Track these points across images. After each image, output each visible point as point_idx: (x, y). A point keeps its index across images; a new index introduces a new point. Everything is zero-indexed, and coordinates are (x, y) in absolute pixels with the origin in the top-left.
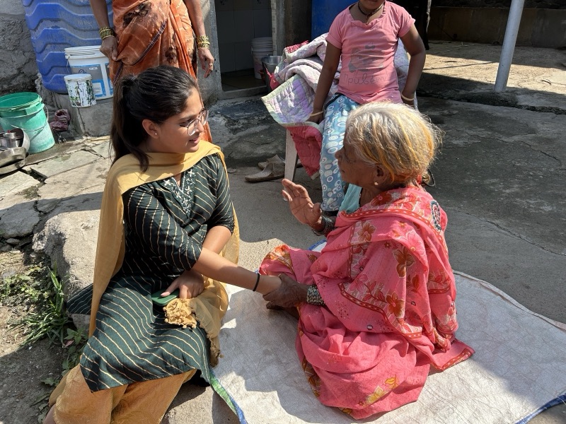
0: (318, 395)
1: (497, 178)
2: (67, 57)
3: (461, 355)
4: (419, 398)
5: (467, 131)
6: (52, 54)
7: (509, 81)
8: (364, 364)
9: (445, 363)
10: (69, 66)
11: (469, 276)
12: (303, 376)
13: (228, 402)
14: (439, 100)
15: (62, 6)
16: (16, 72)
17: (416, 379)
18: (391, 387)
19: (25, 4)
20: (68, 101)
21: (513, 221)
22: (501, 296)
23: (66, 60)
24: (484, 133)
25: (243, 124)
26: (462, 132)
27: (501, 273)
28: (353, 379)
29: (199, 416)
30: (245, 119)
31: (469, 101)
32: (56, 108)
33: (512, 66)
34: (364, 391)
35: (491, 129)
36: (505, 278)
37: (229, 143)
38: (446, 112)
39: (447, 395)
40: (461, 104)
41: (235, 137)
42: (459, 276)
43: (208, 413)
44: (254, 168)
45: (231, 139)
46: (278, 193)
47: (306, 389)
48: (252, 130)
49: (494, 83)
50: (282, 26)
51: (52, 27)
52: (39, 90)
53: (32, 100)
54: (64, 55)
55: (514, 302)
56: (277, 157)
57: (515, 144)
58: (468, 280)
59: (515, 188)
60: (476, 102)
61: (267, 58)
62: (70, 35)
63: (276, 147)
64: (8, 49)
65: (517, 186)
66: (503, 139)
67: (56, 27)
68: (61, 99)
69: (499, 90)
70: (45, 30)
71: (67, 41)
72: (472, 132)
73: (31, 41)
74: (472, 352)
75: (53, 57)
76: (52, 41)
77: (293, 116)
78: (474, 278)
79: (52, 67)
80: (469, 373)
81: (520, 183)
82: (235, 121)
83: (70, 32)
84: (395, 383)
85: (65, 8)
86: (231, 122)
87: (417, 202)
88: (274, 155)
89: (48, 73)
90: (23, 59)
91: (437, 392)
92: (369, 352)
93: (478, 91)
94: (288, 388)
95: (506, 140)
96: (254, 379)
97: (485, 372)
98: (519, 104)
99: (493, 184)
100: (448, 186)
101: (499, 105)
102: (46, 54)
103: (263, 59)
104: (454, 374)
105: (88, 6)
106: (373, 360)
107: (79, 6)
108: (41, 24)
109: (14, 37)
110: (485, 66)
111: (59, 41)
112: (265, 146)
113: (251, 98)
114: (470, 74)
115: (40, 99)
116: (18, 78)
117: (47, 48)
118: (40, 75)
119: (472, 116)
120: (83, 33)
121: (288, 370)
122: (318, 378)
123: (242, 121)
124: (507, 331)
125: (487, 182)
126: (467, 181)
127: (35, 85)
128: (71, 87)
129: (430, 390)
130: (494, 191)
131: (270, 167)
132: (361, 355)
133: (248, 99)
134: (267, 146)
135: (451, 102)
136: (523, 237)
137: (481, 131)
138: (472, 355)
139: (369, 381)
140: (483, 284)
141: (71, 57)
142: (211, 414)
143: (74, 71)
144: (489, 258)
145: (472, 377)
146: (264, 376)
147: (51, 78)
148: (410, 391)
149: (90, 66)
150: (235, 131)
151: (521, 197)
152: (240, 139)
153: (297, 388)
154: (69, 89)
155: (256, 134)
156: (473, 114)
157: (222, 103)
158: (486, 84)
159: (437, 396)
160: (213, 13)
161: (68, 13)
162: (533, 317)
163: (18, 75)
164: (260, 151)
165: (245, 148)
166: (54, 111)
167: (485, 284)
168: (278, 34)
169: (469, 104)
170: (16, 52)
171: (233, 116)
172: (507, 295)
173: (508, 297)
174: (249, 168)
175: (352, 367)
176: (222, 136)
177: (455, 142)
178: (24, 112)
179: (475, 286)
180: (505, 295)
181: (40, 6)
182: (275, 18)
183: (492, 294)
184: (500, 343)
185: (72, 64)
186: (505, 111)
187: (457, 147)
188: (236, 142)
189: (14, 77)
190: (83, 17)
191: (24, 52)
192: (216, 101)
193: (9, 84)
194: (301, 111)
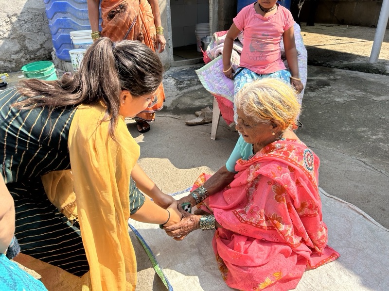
0: (225, 279)
1: (367, 127)
2: (71, 38)
3: (330, 258)
4: (297, 287)
5: (347, 92)
6: (62, 35)
7: (381, 55)
8: (258, 261)
9: (318, 262)
10: (73, 44)
11: (341, 200)
12: (216, 265)
13: (164, 280)
14: (328, 68)
15: (69, 3)
16: (39, 47)
17: (296, 273)
18: (277, 279)
19: (45, 2)
20: (71, 66)
21: (376, 159)
22: (363, 215)
23: (71, 40)
24: (359, 94)
25: (187, 84)
26: (343, 92)
27: (365, 198)
28: (249, 271)
29: (144, 288)
30: (189, 80)
31: (350, 69)
32: (64, 71)
33: (384, 43)
34: (257, 280)
35: (365, 90)
36: (367, 202)
37: (177, 97)
38: (332, 77)
39: (317, 285)
40: (344, 72)
41: (181, 93)
42: (333, 199)
43: (150, 287)
44: (192, 115)
45: (178, 94)
46: (207, 134)
47: (218, 275)
48: (193, 88)
49: (369, 56)
50: (216, 16)
51: (63, 18)
52: (54, 59)
53: (48, 66)
54: (69, 36)
55: (373, 220)
56: (208, 108)
57: (382, 102)
58: (339, 202)
59: (380, 135)
60: (355, 70)
61: (205, 38)
62: (74, 23)
63: (208, 101)
64: (34, 31)
65: (381, 133)
66: (374, 98)
67: (65, 17)
68: (67, 65)
69: (372, 61)
70: (58, 20)
71: (72, 27)
72: (350, 93)
73: (49, 26)
74: (338, 255)
75: (63, 37)
76: (62, 27)
77: (216, 84)
78: (344, 201)
79: (62, 44)
80: (335, 271)
81: (384, 132)
82: (181, 82)
83: (74, 21)
84: (280, 276)
85: (71, 5)
86: (179, 83)
87: (293, 151)
88: (206, 106)
89: (59, 48)
90: (44, 38)
91: (310, 283)
92: (263, 252)
93: (357, 62)
94: (206, 272)
95: (375, 99)
96: (182, 264)
97: (347, 271)
98: (387, 72)
99: (364, 132)
100: (330, 133)
101: (373, 72)
102: (59, 35)
103: (202, 39)
104: (324, 271)
105: (86, 3)
106: (265, 258)
107: (80, 3)
108: (55, 15)
109: (38, 24)
110: (363, 43)
111: (67, 27)
112: (201, 100)
113: (193, 66)
114: (352, 50)
115: (53, 66)
116: (41, 51)
117: (59, 31)
118: (54, 49)
119: (351, 80)
120: (83, 21)
121: (206, 260)
122: (226, 268)
123: (186, 82)
124: (365, 242)
125: (359, 130)
126: (344, 128)
127: (52, 56)
128: (73, 58)
129: (305, 282)
130: (364, 137)
131: (203, 115)
132: (256, 255)
133: (191, 66)
134: (203, 99)
135: (336, 70)
136: (383, 172)
137: (357, 92)
138: (338, 258)
139: (261, 273)
140: (350, 206)
141: (74, 38)
142: (152, 287)
143: (76, 47)
144: (356, 187)
145: (337, 274)
146: (189, 263)
147: (61, 52)
148: (291, 281)
149: (86, 44)
150: (181, 89)
151: (384, 142)
152: (184, 95)
153: (211, 273)
154: (72, 59)
155: (195, 91)
156: (353, 79)
157: (173, 69)
158: (364, 57)
159: (310, 286)
160: (169, 7)
161: (73, 8)
162: (385, 232)
163: (41, 48)
164: (197, 103)
165: (187, 101)
166: (63, 73)
167: (352, 206)
168: (213, 22)
169: (350, 71)
170: (40, 33)
171: (180, 78)
172: (367, 215)
173: (369, 217)
174: (188, 115)
175: (249, 263)
176: (171, 93)
177: (337, 100)
178: (43, 74)
179: (344, 207)
180: (366, 215)
181: (54, 3)
182: (212, 11)
183: (357, 214)
184: (359, 250)
185: (75, 42)
186: (377, 77)
187: (338, 103)
188: (181, 96)
189: (38, 50)
190: (83, 11)
191: (45, 34)
192: (169, 68)
193: (35, 54)
194: (222, 81)
